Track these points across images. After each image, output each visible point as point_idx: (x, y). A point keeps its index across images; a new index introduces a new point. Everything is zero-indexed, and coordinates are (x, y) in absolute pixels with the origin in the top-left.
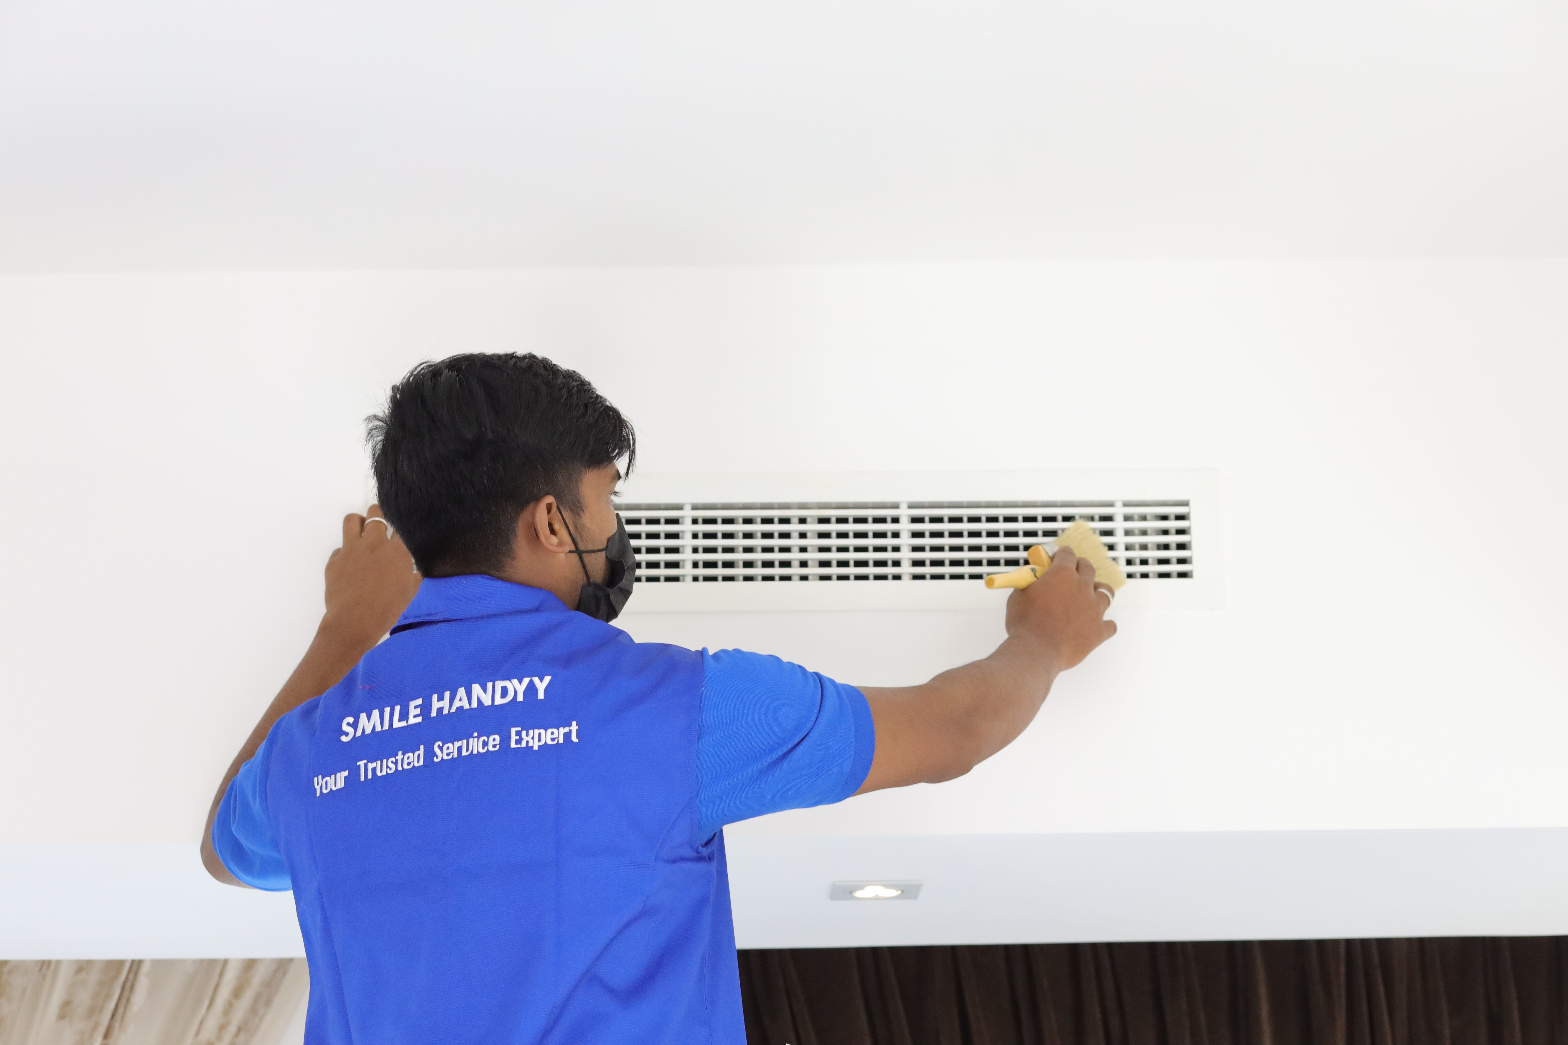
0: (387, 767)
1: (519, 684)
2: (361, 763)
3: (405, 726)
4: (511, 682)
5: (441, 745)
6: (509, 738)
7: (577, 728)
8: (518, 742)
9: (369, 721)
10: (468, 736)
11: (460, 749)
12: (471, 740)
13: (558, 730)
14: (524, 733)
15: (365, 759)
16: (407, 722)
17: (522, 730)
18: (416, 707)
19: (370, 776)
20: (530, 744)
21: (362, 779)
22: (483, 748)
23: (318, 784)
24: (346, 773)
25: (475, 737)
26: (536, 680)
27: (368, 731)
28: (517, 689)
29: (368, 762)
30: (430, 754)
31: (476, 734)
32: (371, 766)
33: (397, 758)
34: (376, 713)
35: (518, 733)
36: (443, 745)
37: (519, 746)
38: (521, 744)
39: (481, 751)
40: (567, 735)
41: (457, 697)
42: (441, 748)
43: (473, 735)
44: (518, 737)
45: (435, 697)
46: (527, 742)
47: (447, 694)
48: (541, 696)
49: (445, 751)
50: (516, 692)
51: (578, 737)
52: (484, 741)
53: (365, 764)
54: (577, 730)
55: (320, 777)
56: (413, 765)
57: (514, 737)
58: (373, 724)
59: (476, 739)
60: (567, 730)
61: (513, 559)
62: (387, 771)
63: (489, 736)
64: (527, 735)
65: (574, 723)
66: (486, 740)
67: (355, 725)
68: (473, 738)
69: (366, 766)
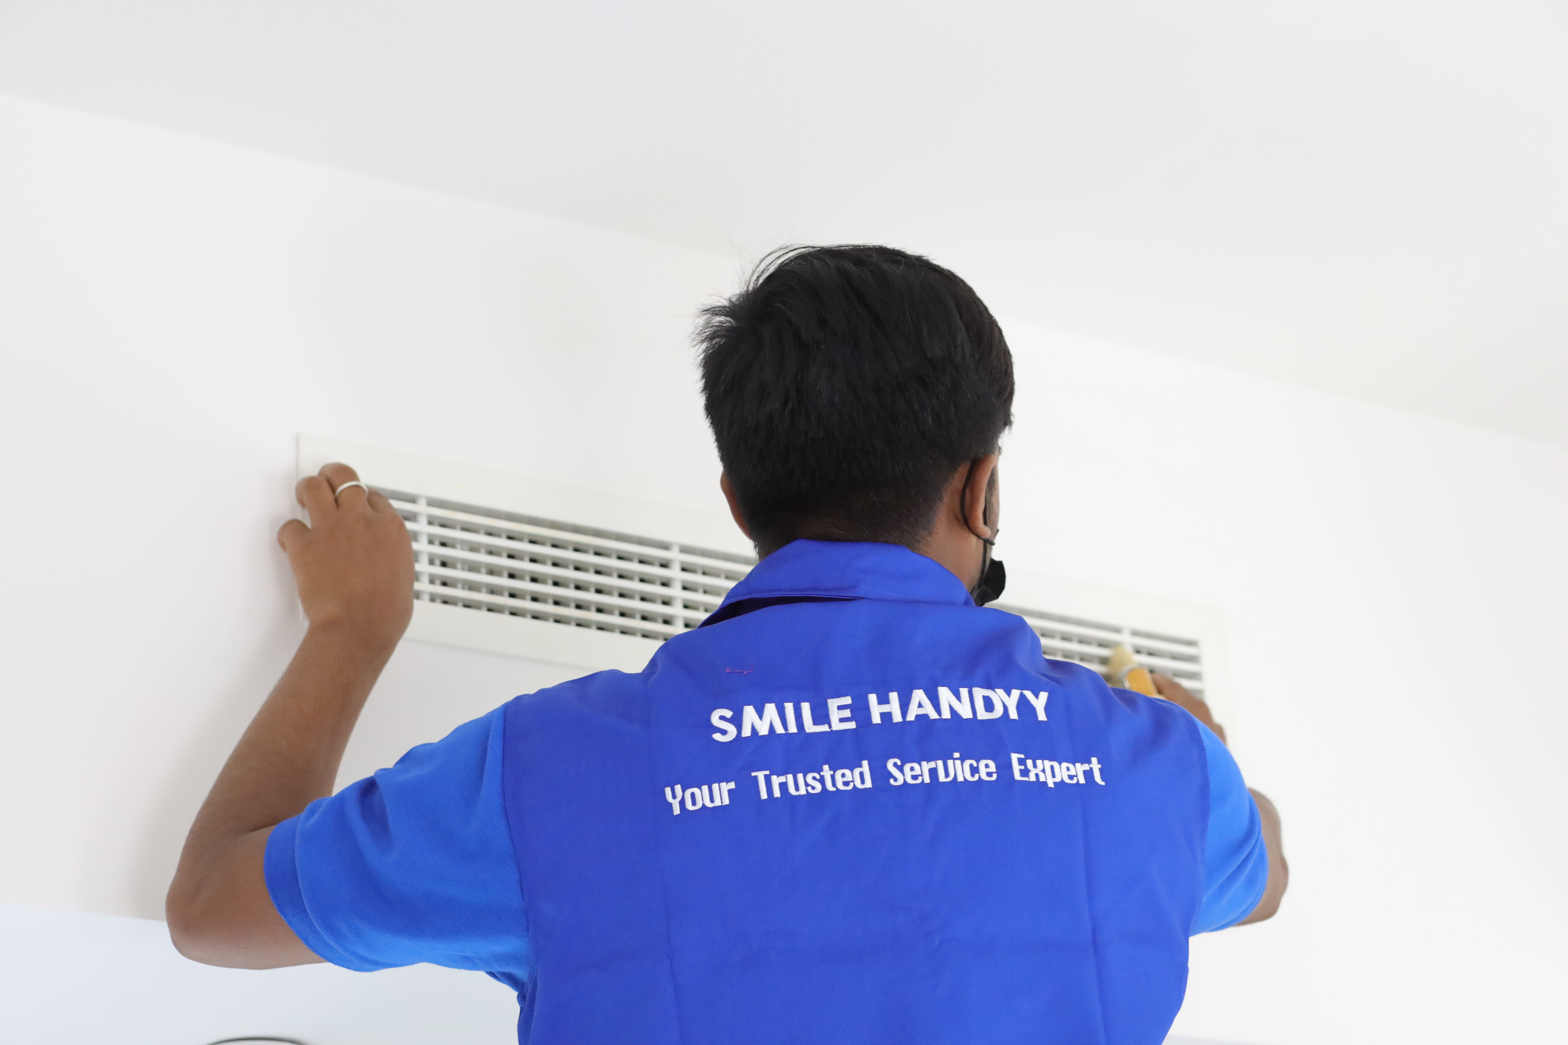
0: (807, 785)
1: (1007, 696)
2: (761, 775)
3: (827, 732)
4: (995, 692)
5: (899, 763)
6: (1010, 766)
7: (1100, 766)
8: (1025, 772)
9: (761, 717)
10: (946, 757)
11: (933, 772)
12: (950, 763)
13: (1074, 765)
14: (1029, 763)
15: (766, 770)
16: (830, 727)
17: (1027, 758)
18: (840, 708)
19: (777, 793)
20: (1042, 779)
21: (764, 795)
22: (973, 775)
23: (674, 797)
24: (732, 785)
25: (957, 759)
26: (1028, 694)
27: (763, 731)
28: (1007, 704)
29: (772, 774)
30: (880, 775)
31: (957, 755)
32: (776, 780)
33: (822, 773)
34: (770, 709)
35: (1021, 762)
36: (903, 764)
37: (1026, 779)
38: (1028, 776)
39: (969, 778)
40: (1088, 774)
41: (912, 701)
42: (901, 769)
43: (953, 755)
44: (1022, 767)
45: (873, 698)
46: (1037, 775)
47: (894, 696)
48: (1042, 716)
49: (908, 774)
50: (1005, 708)
51: (1103, 779)
52: (971, 765)
53: (766, 776)
54: (1100, 769)
55: (678, 788)
56: (854, 785)
57: (1016, 768)
58: (769, 723)
59: (958, 762)
60: (1086, 767)
61: (930, 534)
62: (807, 790)
63: (979, 761)
64: (1035, 766)
65: (1094, 760)
66: (975, 765)
67: (737, 720)
68: (954, 759)
69: (768, 779)
